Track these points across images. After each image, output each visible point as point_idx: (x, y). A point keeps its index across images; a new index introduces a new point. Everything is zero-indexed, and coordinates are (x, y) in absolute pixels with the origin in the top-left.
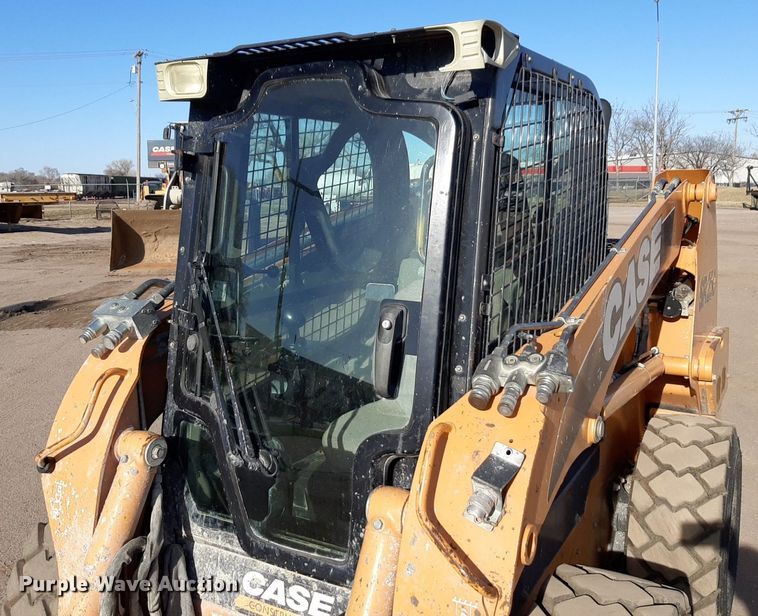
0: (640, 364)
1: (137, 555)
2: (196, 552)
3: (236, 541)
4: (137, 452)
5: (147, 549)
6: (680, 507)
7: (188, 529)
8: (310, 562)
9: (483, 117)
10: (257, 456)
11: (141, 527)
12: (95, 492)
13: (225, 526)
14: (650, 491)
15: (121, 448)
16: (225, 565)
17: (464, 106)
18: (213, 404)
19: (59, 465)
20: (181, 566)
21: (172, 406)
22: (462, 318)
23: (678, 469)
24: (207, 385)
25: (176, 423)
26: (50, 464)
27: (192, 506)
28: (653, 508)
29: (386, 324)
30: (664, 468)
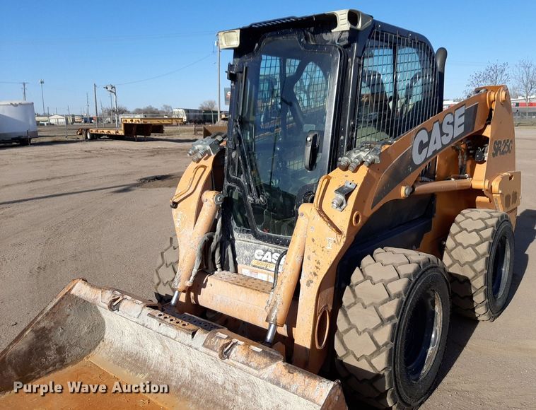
0: (453, 179)
1: (211, 239)
2: (236, 244)
3: (252, 237)
4: (211, 198)
5: (215, 237)
6: (467, 247)
7: (233, 235)
8: (280, 238)
9: (353, 51)
10: (259, 197)
11: (213, 228)
12: (194, 214)
13: (248, 232)
14: (455, 240)
15: (204, 197)
16: (247, 248)
17: (345, 47)
18: (242, 179)
19: (179, 205)
20: (229, 248)
21: (227, 184)
22: (342, 138)
23: (469, 230)
24: (240, 173)
25: (228, 191)
26: (175, 205)
27: (234, 224)
28: (455, 248)
29: (309, 139)
30: (462, 229)
